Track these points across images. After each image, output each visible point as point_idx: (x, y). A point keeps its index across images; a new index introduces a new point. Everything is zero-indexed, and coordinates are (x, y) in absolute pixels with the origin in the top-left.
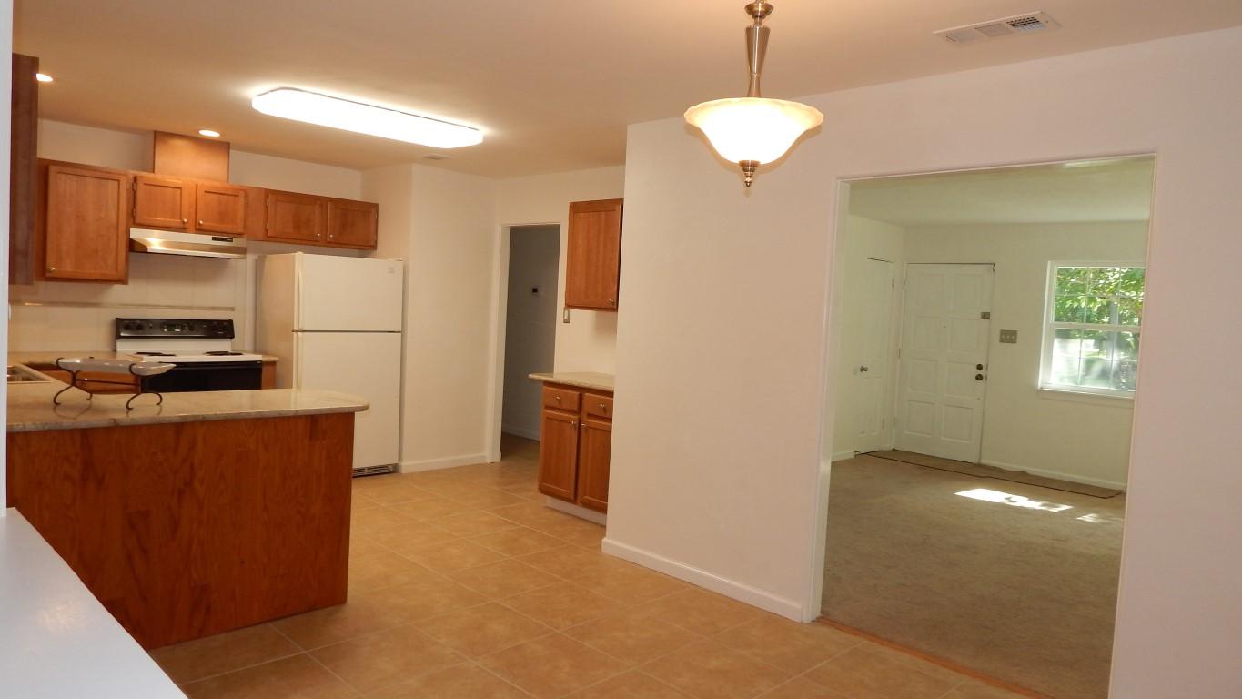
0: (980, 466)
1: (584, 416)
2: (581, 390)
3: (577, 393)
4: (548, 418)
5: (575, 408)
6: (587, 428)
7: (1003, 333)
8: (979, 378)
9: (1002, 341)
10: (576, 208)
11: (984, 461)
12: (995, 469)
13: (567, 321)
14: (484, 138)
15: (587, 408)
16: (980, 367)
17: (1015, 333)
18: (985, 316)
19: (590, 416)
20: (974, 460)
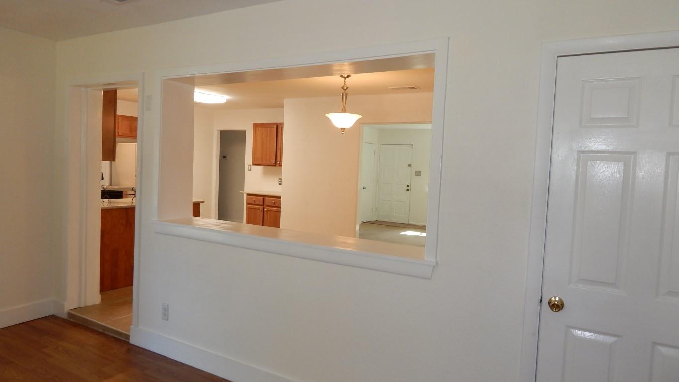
0: (409, 224)
1: (265, 207)
2: (264, 197)
3: (262, 198)
4: (249, 208)
5: (262, 204)
6: (267, 211)
7: (416, 172)
8: (408, 190)
9: (416, 175)
10: (256, 126)
11: (410, 223)
12: (415, 225)
13: (250, 170)
14: (227, 100)
15: (266, 203)
16: (408, 186)
17: (420, 172)
18: (410, 165)
19: (268, 206)
20: (407, 223)
